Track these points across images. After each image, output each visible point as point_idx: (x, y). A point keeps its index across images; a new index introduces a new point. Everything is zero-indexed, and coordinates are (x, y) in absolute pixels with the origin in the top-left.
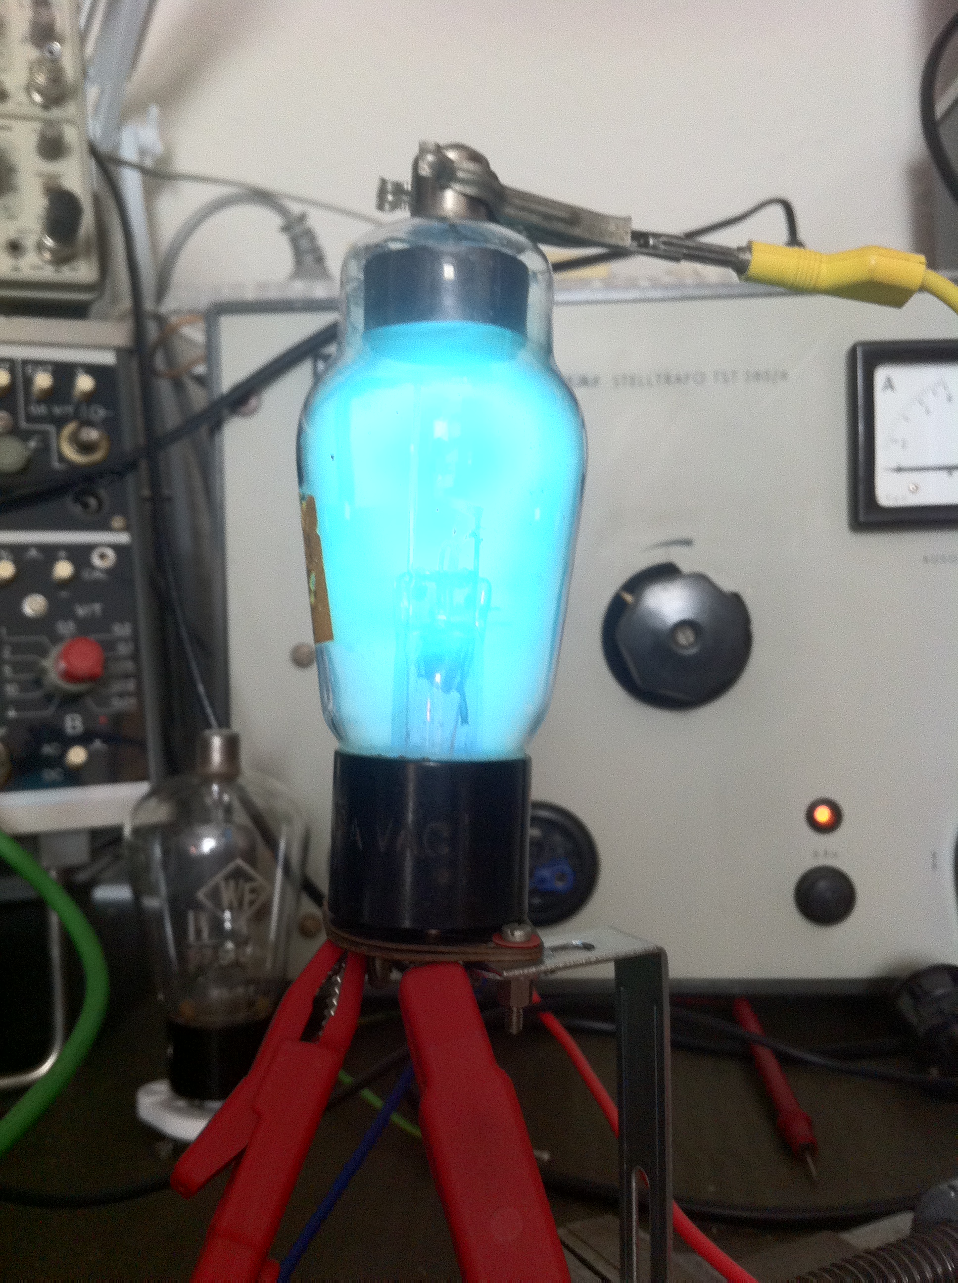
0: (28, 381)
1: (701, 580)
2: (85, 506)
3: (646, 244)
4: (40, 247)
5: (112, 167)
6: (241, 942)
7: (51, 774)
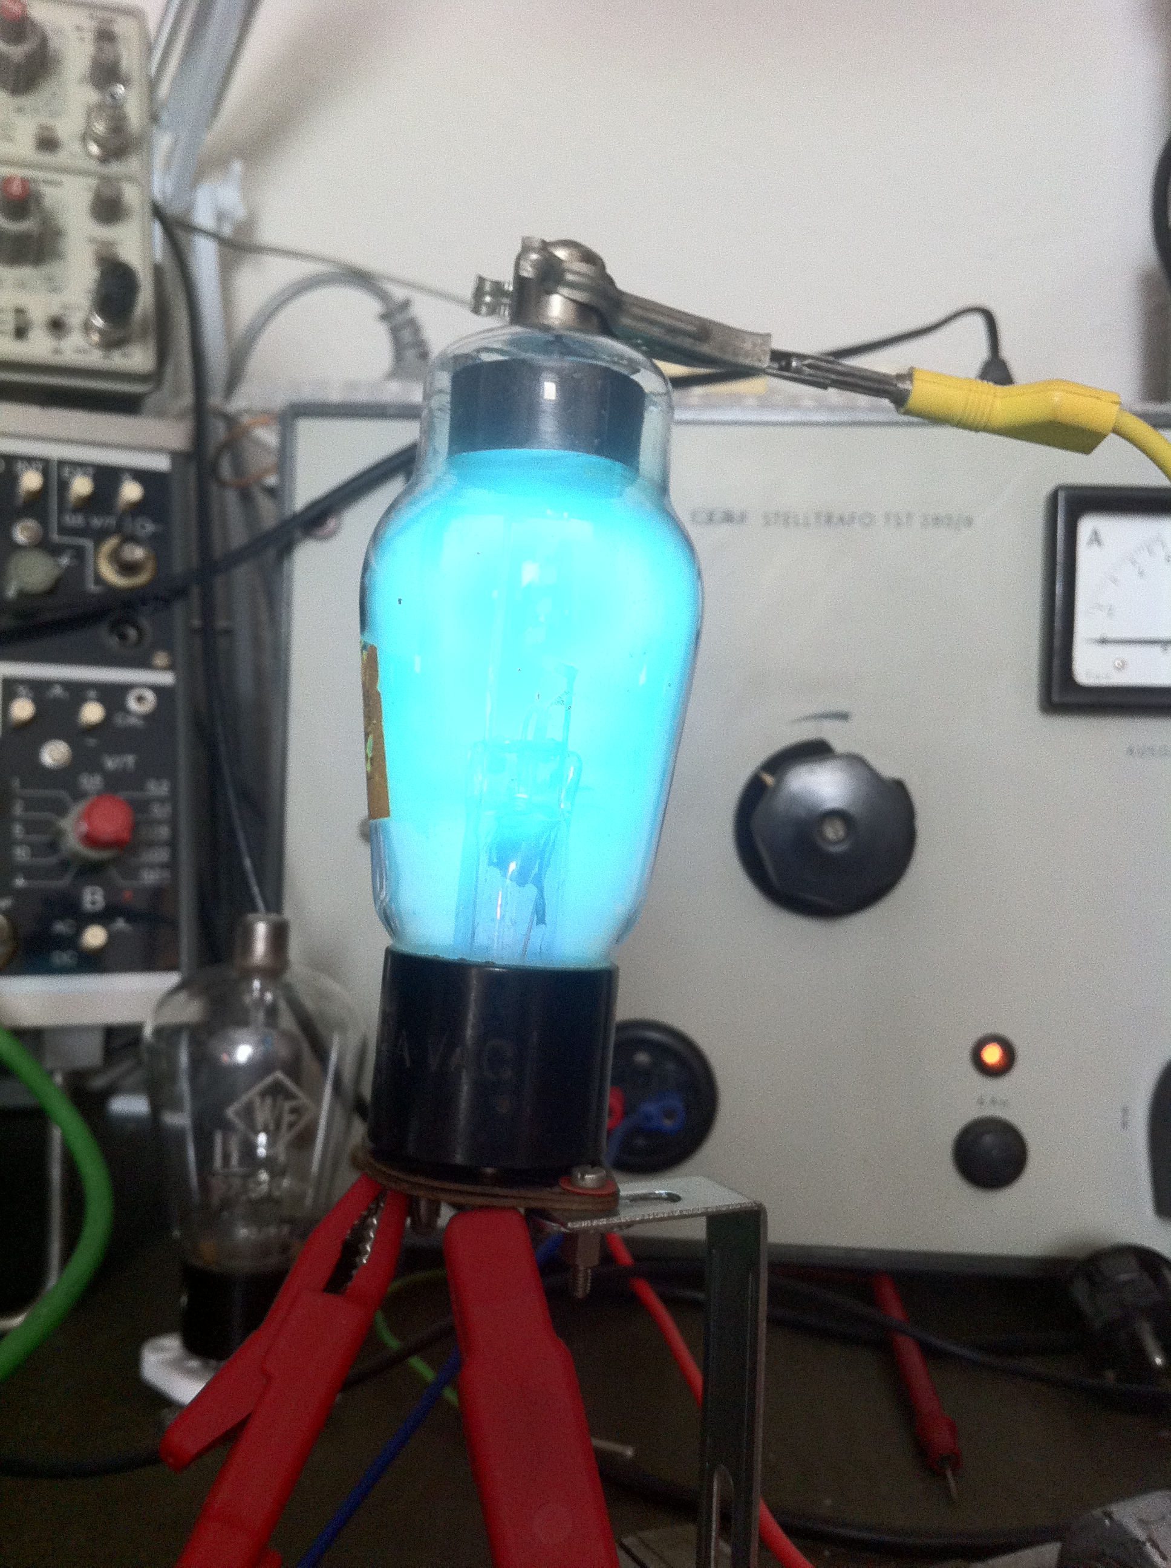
0: (64, 486)
1: (856, 761)
2: (123, 637)
3: (787, 368)
4: (87, 327)
5: (180, 234)
6: (277, 1173)
7: (63, 958)
